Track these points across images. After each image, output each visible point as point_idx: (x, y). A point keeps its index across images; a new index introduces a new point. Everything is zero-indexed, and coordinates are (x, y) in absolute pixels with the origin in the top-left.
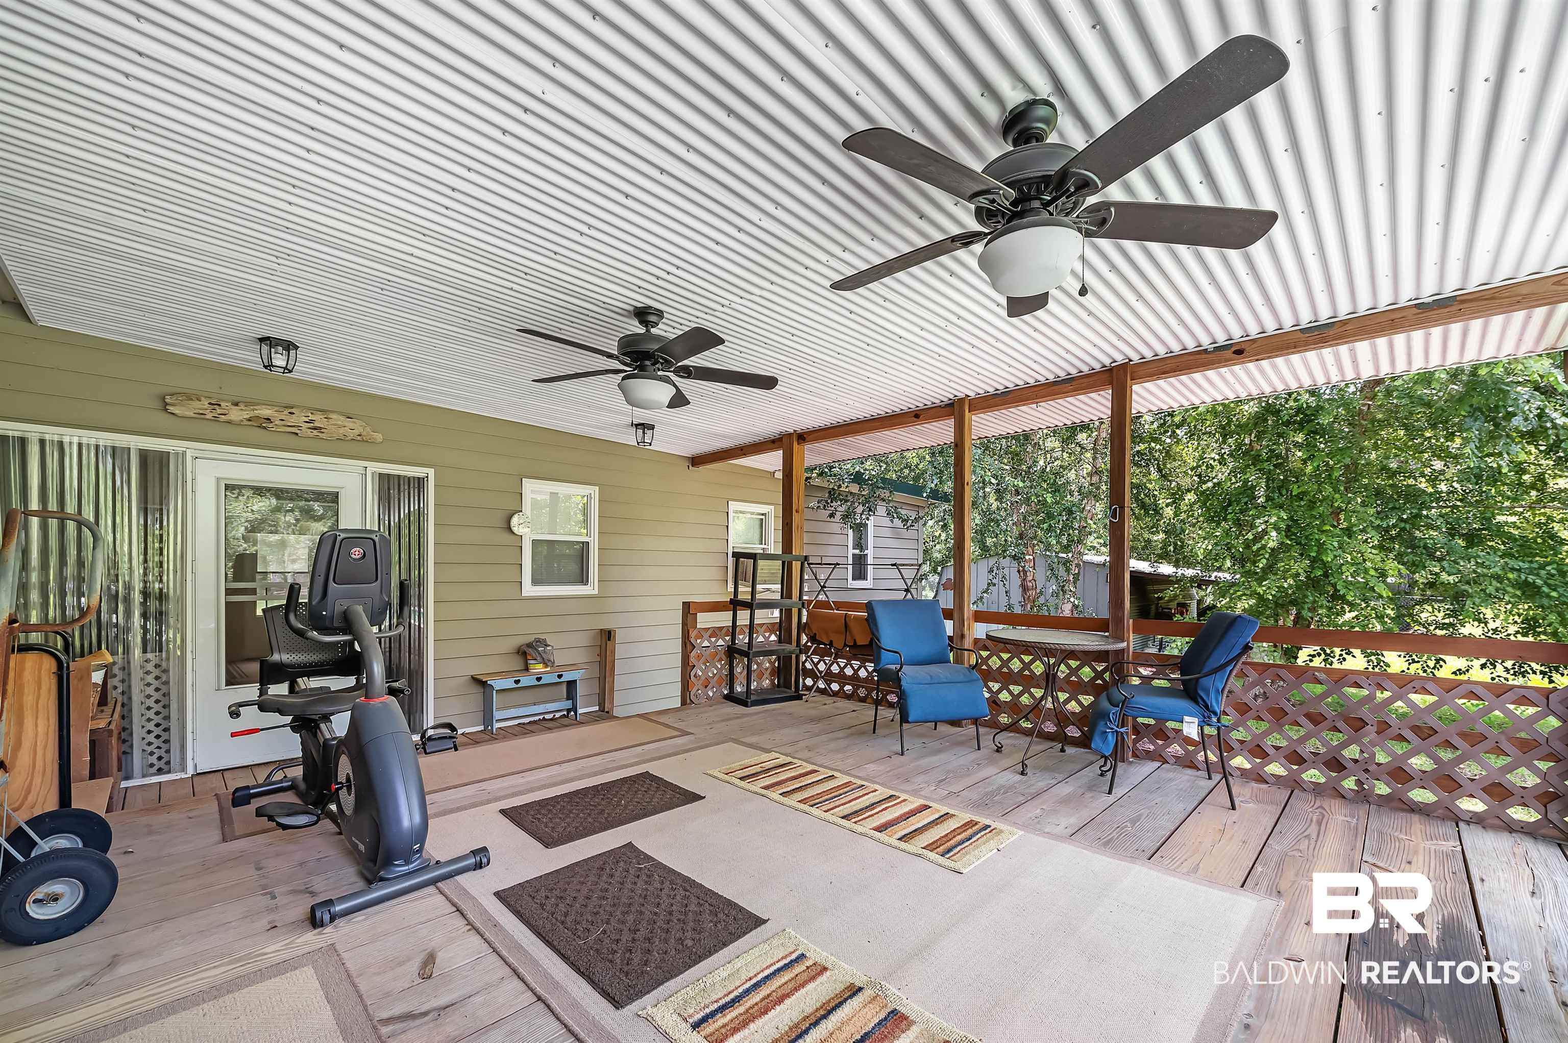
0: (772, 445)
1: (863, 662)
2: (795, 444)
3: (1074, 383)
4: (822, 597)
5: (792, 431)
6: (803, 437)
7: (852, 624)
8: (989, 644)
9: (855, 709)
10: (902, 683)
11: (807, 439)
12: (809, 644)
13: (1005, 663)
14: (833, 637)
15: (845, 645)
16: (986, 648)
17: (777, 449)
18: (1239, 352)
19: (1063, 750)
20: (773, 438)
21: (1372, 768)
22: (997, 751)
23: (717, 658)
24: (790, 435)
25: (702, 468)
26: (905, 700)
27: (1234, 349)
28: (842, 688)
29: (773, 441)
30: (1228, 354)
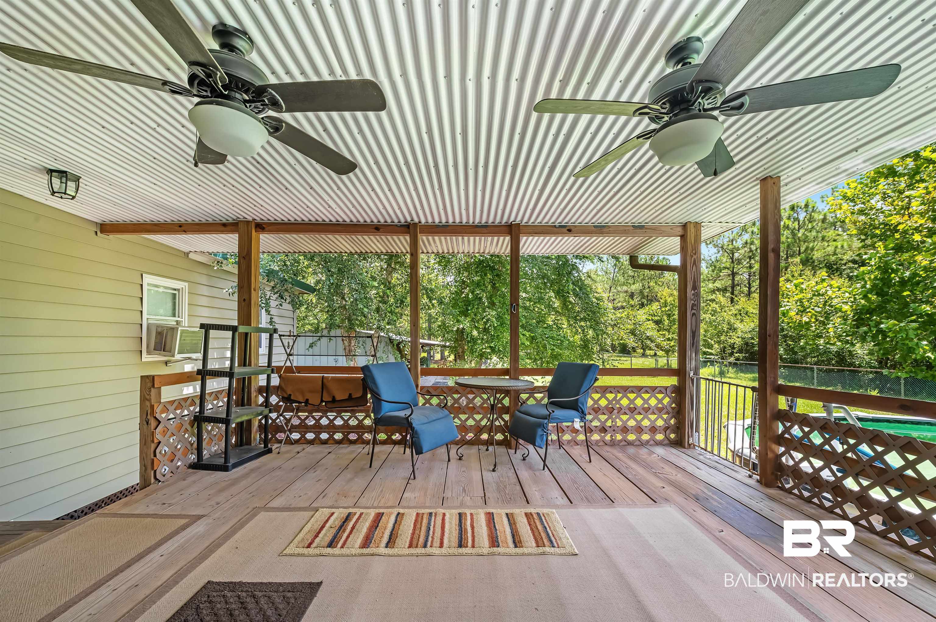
0: (223, 228)
1: (339, 413)
2: (253, 231)
3: (488, 229)
4: (288, 364)
5: (250, 219)
6: (261, 227)
7: (330, 385)
8: (460, 389)
9: (330, 450)
10: (414, 425)
11: (267, 229)
12: (281, 403)
13: (471, 401)
14: (308, 396)
15: (322, 401)
16: (457, 392)
17: (232, 231)
18: (570, 230)
19: (487, 450)
20: (224, 221)
21: (616, 429)
22: (460, 459)
23: (183, 429)
24: (248, 222)
25: (113, 238)
26: (418, 438)
27: (568, 228)
28: (303, 436)
29: (224, 225)
30: (565, 230)
